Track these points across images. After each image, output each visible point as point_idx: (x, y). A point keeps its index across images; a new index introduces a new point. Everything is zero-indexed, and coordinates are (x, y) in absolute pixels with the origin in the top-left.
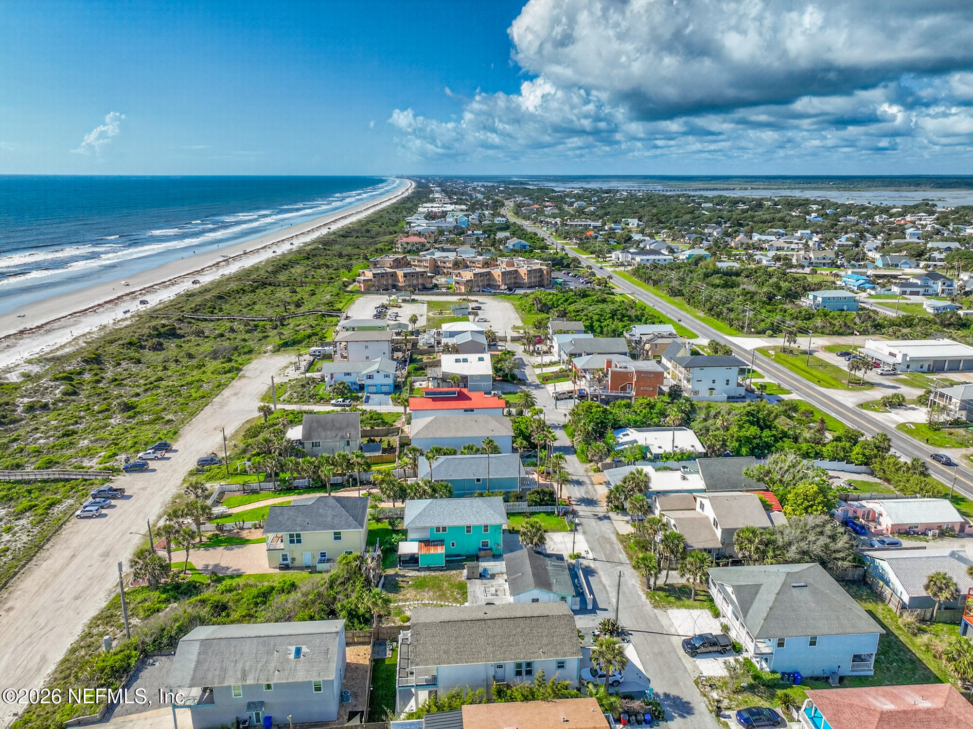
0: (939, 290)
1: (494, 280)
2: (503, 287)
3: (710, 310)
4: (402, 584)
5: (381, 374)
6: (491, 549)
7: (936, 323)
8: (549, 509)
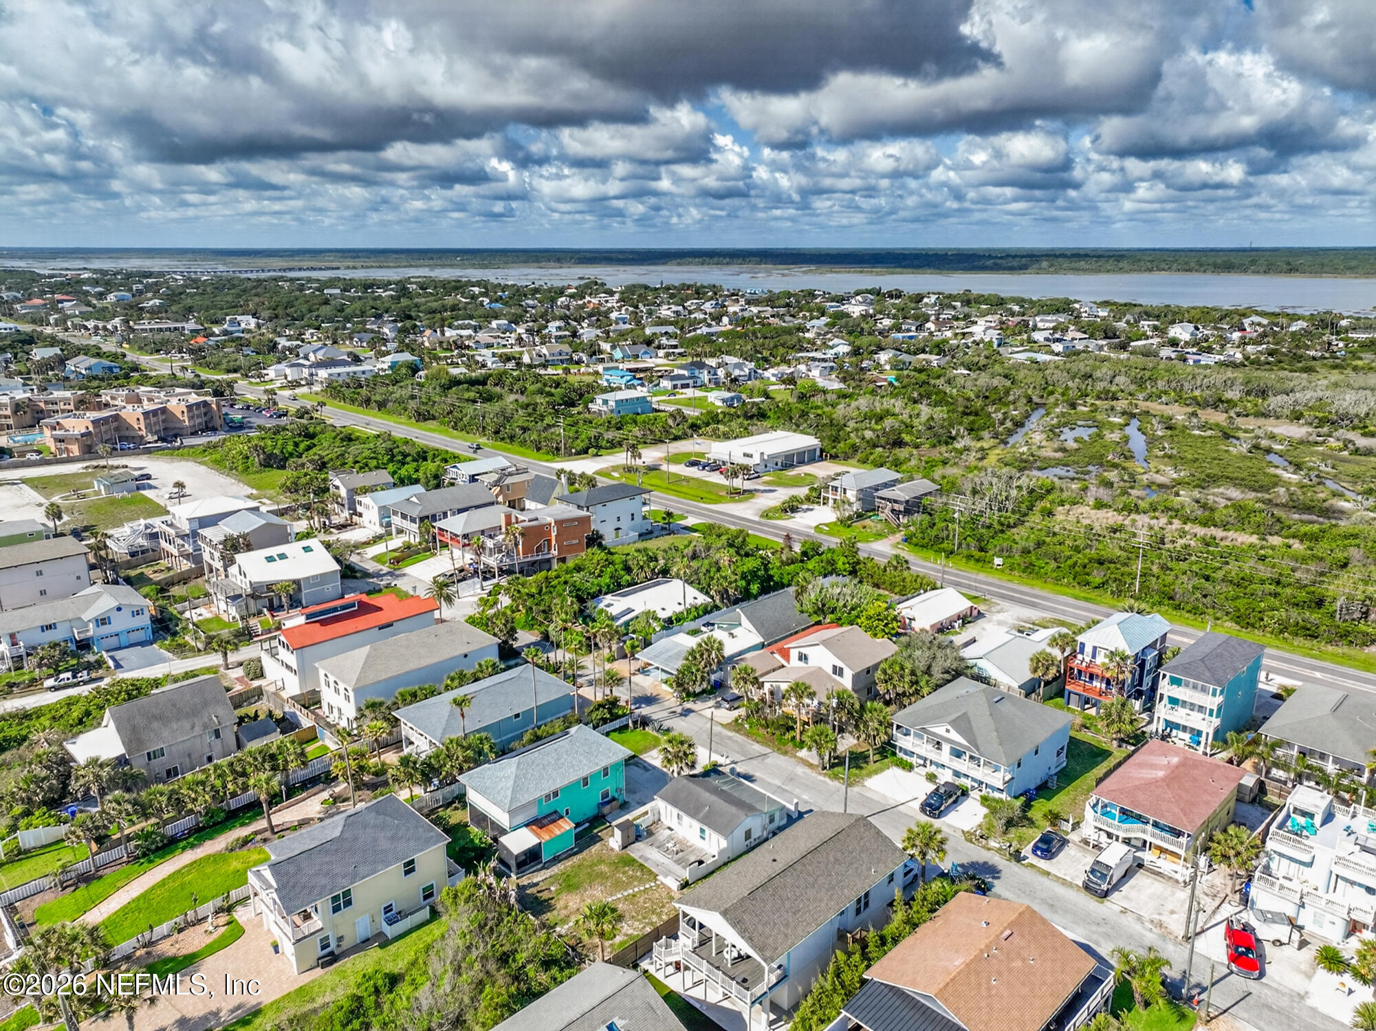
0: (706, 381)
1: (129, 427)
2: (150, 438)
3: (497, 432)
4: (545, 895)
5: (126, 613)
6: (614, 799)
7: (739, 417)
8: (617, 724)
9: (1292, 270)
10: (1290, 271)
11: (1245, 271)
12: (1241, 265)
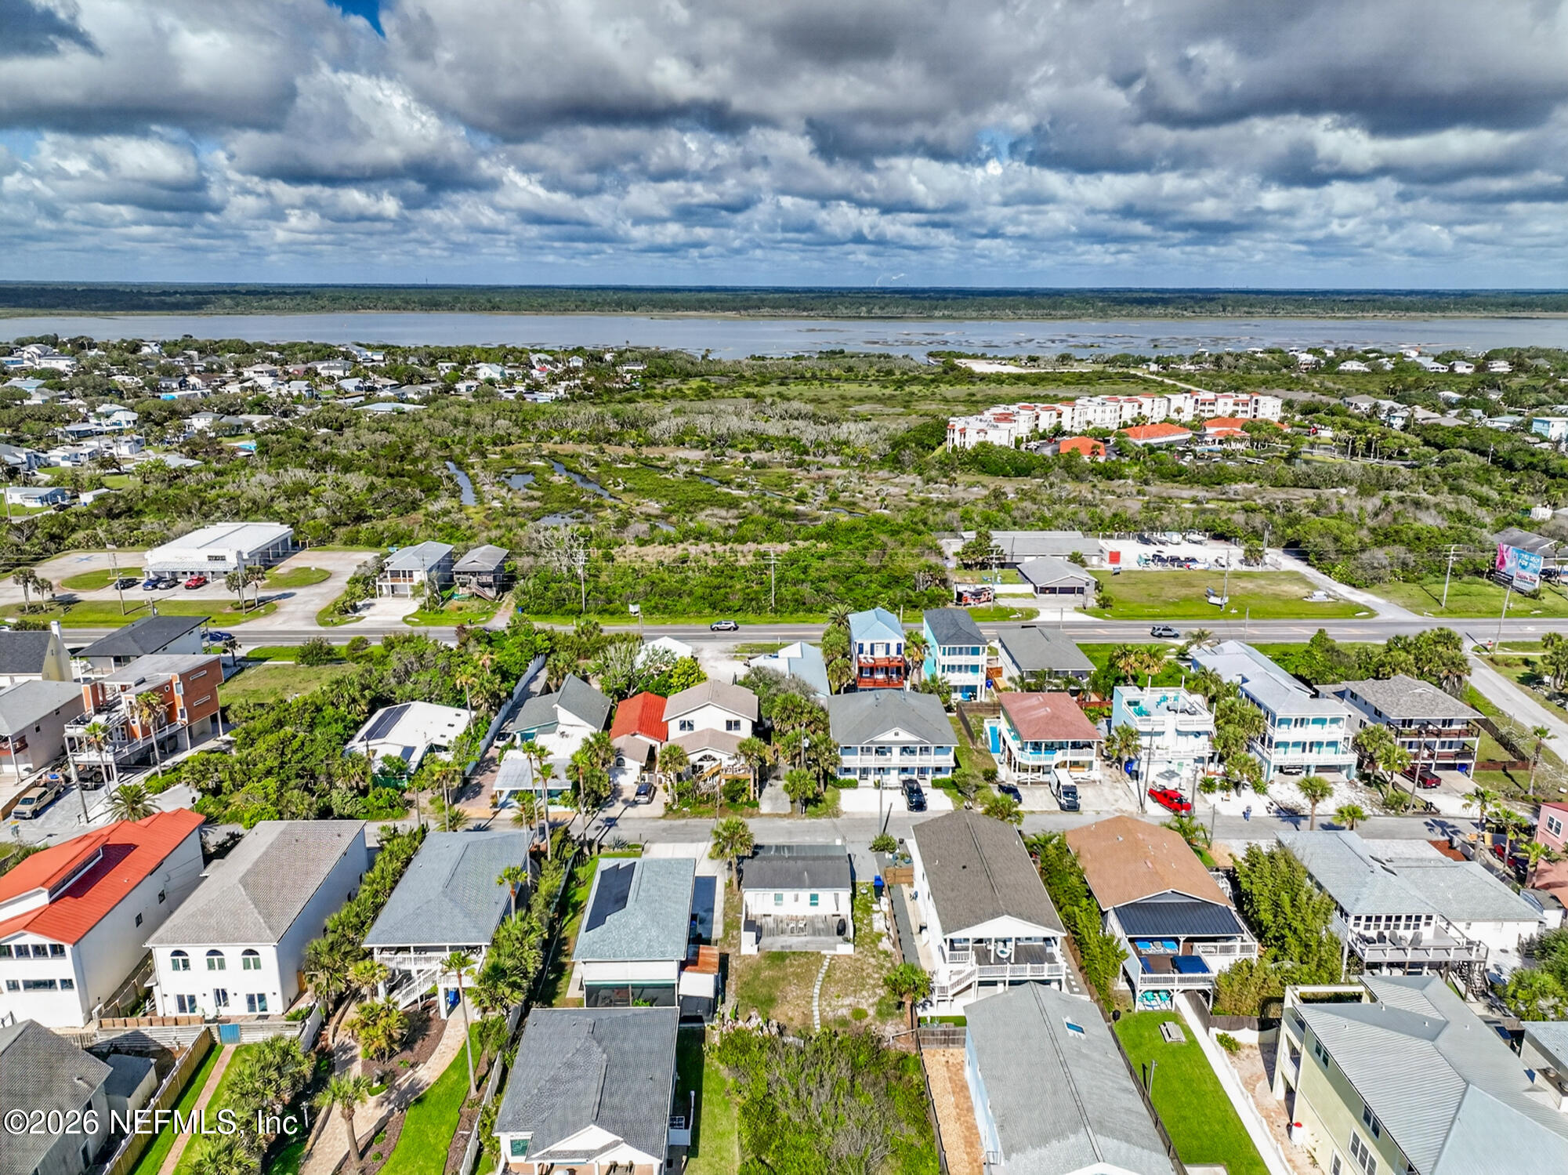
9: (495, 308)
10: (493, 308)
11: (452, 309)
12: (447, 303)
